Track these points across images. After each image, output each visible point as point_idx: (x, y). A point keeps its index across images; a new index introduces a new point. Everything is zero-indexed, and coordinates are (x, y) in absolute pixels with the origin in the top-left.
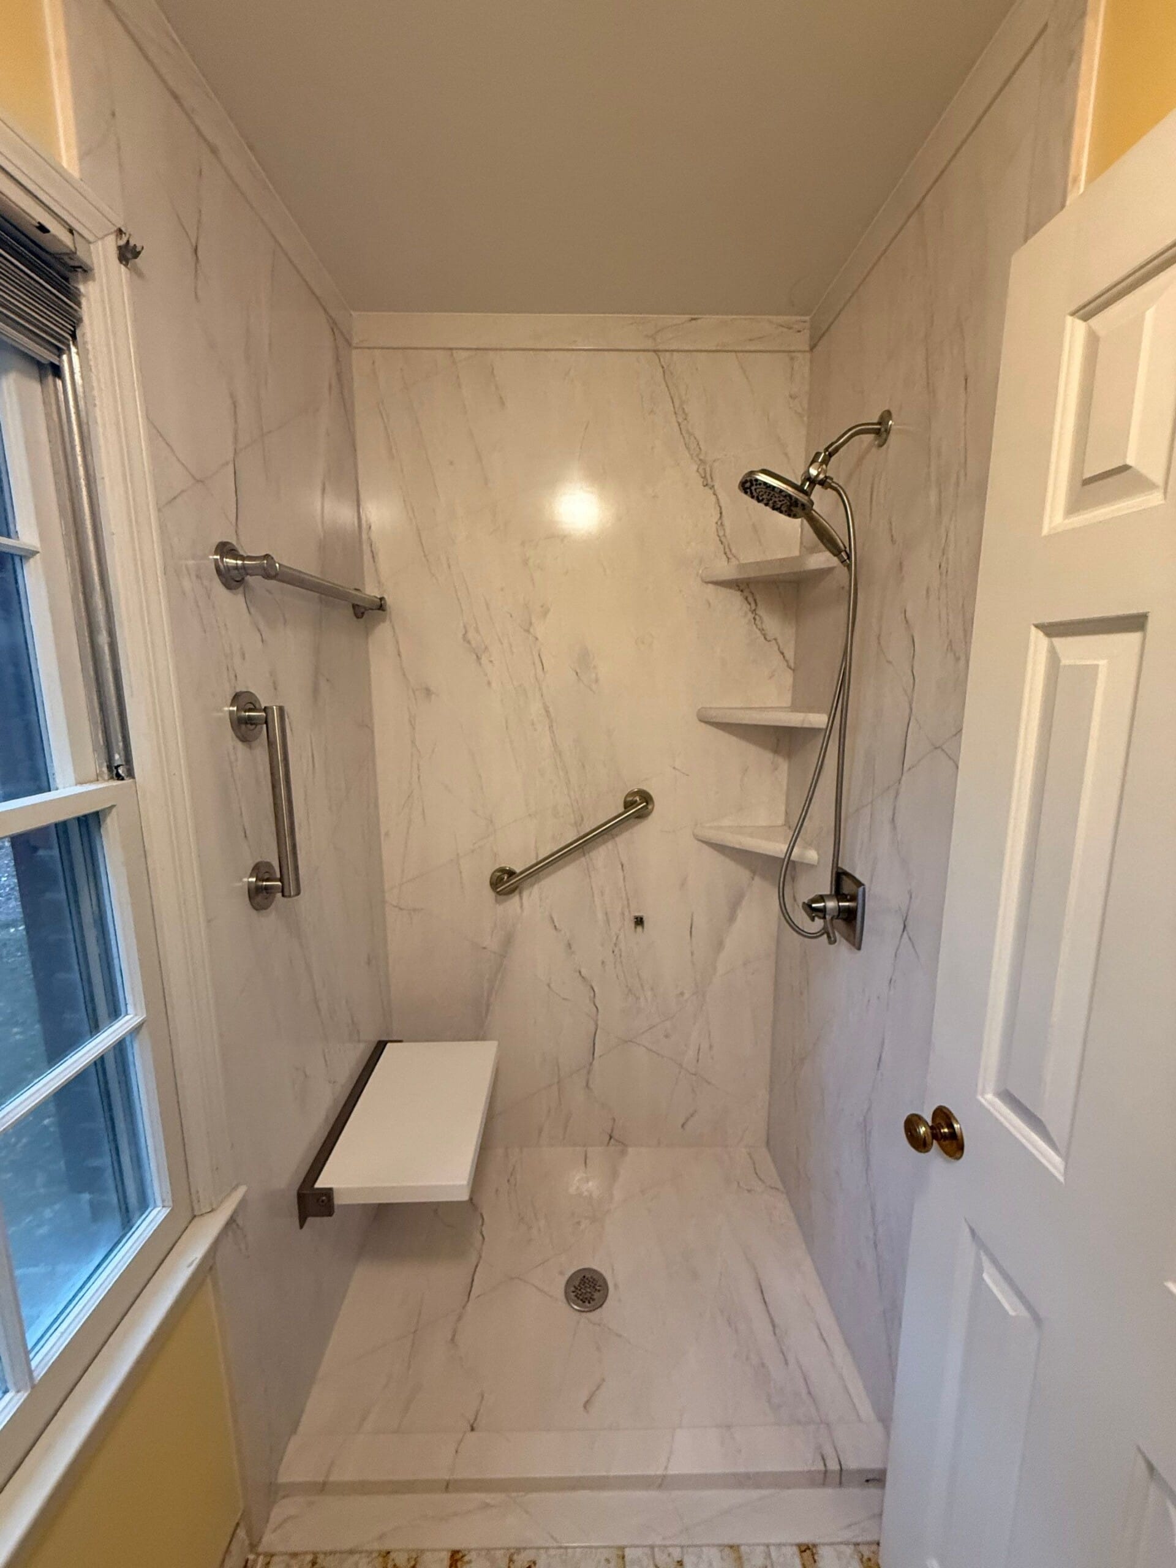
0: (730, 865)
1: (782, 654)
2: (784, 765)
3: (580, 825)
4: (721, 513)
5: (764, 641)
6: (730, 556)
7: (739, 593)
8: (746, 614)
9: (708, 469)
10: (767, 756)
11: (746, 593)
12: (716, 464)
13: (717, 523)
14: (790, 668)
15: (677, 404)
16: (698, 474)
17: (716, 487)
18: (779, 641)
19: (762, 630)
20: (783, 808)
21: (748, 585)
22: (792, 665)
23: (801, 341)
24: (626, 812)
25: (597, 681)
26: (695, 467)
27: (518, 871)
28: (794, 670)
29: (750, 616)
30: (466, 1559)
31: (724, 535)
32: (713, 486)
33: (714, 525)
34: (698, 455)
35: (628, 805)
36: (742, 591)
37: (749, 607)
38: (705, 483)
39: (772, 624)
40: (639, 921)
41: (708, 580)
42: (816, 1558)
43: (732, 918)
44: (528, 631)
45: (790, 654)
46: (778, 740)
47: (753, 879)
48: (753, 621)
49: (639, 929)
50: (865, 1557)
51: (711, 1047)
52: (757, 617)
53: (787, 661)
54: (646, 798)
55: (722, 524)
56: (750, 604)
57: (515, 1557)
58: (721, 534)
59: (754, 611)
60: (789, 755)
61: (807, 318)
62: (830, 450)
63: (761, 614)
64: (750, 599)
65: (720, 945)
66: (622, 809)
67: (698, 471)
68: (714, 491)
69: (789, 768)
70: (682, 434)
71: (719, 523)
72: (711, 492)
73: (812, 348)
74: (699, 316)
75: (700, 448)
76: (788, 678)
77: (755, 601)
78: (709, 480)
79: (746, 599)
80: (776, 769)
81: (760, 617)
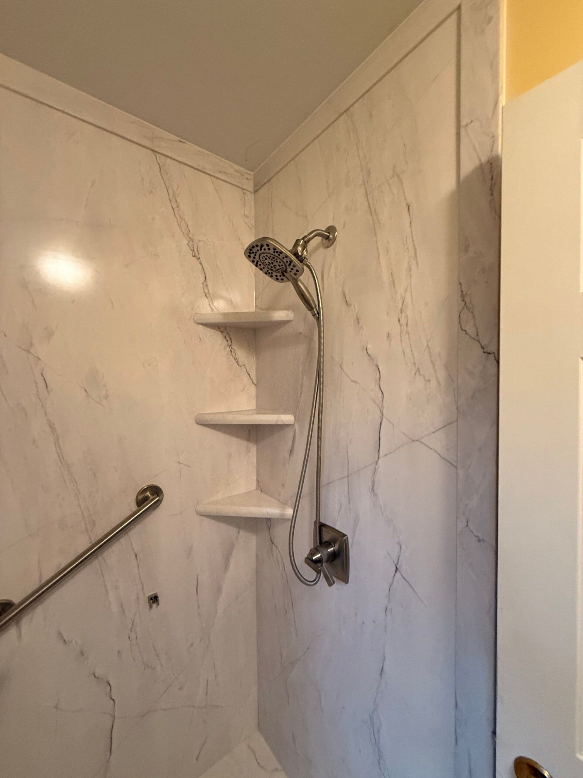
1: (249, 375)
2: (253, 448)
4: (205, 277)
5: (238, 366)
6: (213, 308)
7: (220, 333)
8: (225, 349)
9: (195, 246)
10: (243, 443)
11: (225, 334)
12: (201, 244)
13: (203, 283)
14: (254, 384)
17: (201, 259)
18: (247, 367)
19: (235, 359)
20: (254, 477)
21: (225, 328)
22: (255, 382)
23: (248, 185)
24: (141, 510)
28: (256, 385)
29: (228, 349)
31: (208, 293)
32: (199, 258)
33: (201, 285)
34: (188, 235)
35: (140, 503)
36: (222, 332)
37: (227, 343)
38: (194, 255)
39: (241, 354)
40: (154, 599)
41: (198, 321)
45: (253, 375)
46: (249, 431)
47: (239, 533)
48: (230, 352)
49: (154, 606)
52: (232, 350)
53: (252, 379)
56: (227, 341)
58: (206, 292)
59: (230, 346)
60: (257, 442)
61: (251, 173)
62: (306, 239)
63: (235, 348)
64: (228, 338)
68: (200, 261)
69: (257, 450)
71: (205, 284)
72: (198, 261)
73: (256, 191)
74: (186, 142)
75: (189, 230)
76: (253, 390)
77: (231, 339)
79: (225, 337)
80: (249, 452)
81: (234, 350)
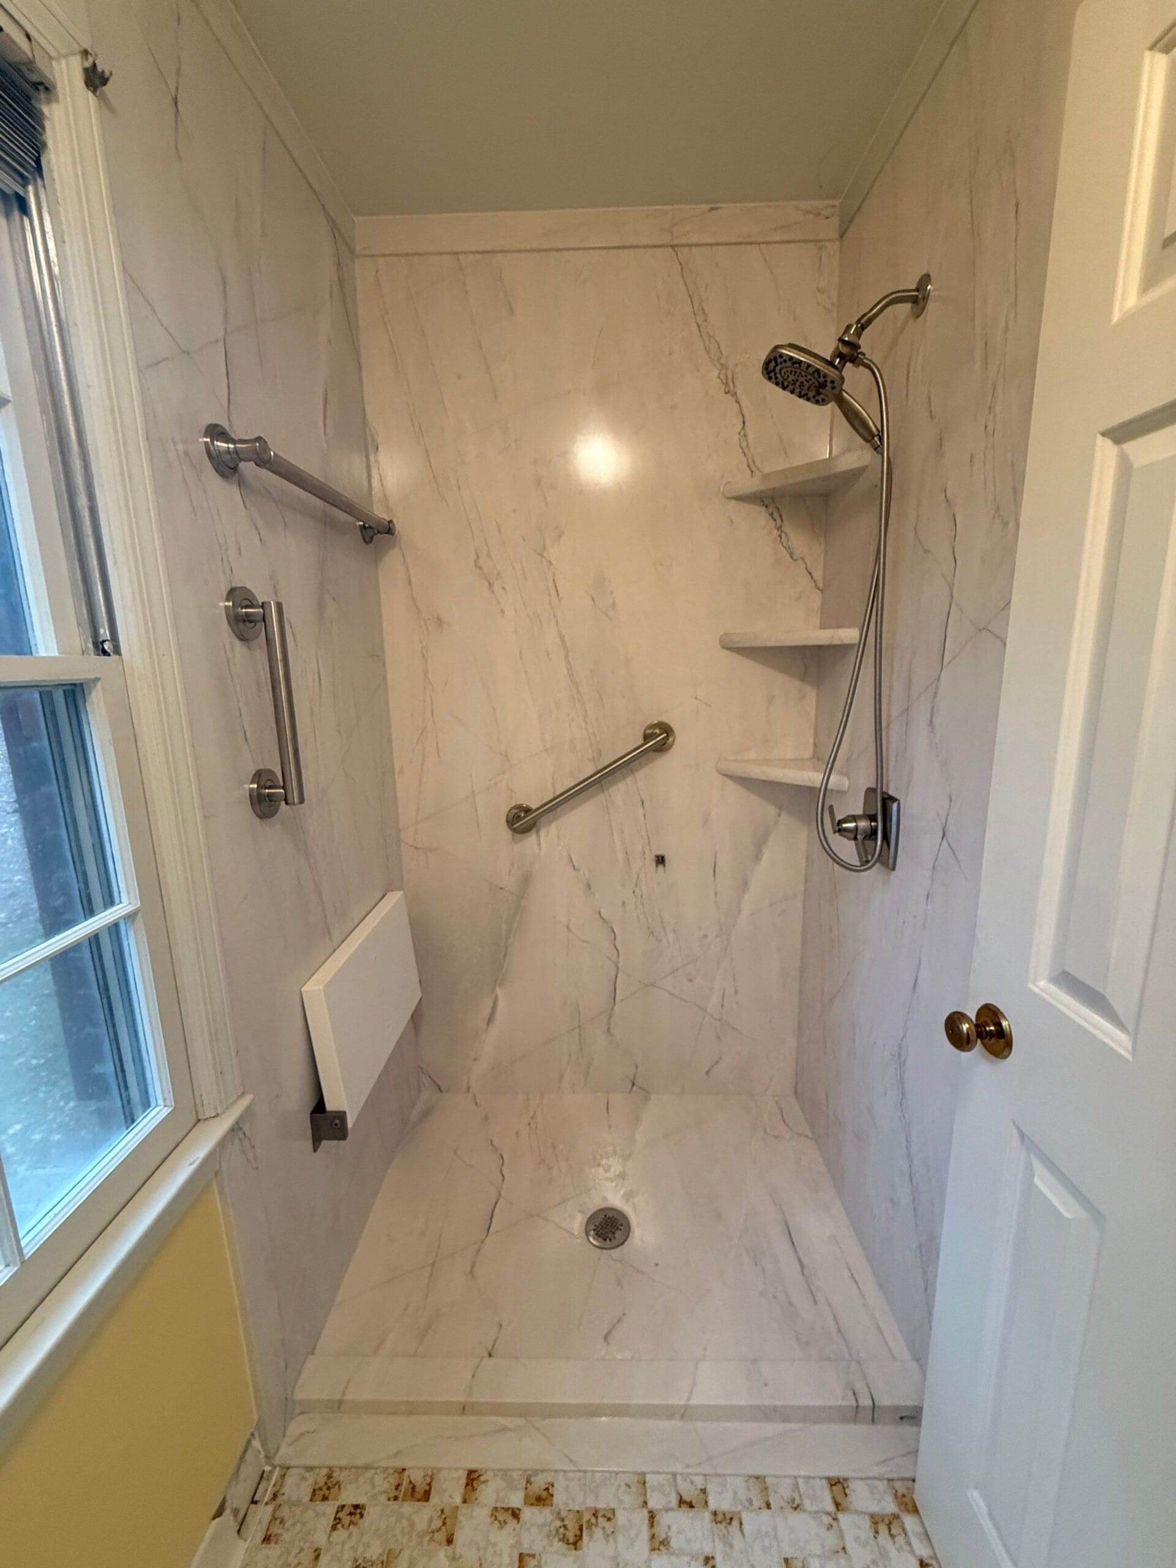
0: (755, 801)
1: (810, 573)
2: (812, 694)
3: (599, 760)
4: (744, 422)
5: (791, 560)
6: (754, 469)
7: (764, 509)
8: (770, 532)
9: (730, 376)
10: (793, 684)
11: (771, 510)
12: (739, 368)
13: (739, 433)
14: (819, 589)
15: (696, 305)
16: (719, 380)
17: (738, 394)
18: (807, 561)
19: (787, 548)
20: (811, 740)
21: (773, 499)
22: (821, 585)
23: (829, 230)
24: (646, 744)
25: (614, 606)
26: (715, 373)
27: (534, 806)
28: (821, 591)
29: (776, 533)
30: (482, 1478)
31: (747, 446)
32: (736, 393)
33: (737, 436)
34: (719, 359)
35: (647, 737)
36: (767, 507)
37: (774, 522)
38: (727, 390)
39: (798, 540)
40: (661, 860)
41: (729, 495)
42: (847, 1491)
43: (757, 857)
44: (542, 555)
45: (818, 574)
46: (806, 667)
47: (779, 815)
48: (779, 539)
49: (661, 867)
50: (899, 1494)
51: (736, 992)
52: (783, 535)
53: (815, 582)
54: (667, 730)
55: (745, 435)
56: (775, 520)
57: (533, 1479)
58: (744, 444)
59: (779, 528)
60: (818, 683)
61: (836, 202)
62: (863, 321)
63: (787, 531)
64: (776, 515)
65: (745, 885)
66: (641, 742)
67: (719, 377)
68: (737, 398)
69: (818, 695)
70: (701, 336)
71: (742, 434)
72: (733, 399)
73: (842, 235)
74: (717, 205)
75: (721, 352)
76: (816, 599)
77: (781, 516)
78: (731, 385)
79: (771, 515)
80: (803, 697)
81: (786, 533)
